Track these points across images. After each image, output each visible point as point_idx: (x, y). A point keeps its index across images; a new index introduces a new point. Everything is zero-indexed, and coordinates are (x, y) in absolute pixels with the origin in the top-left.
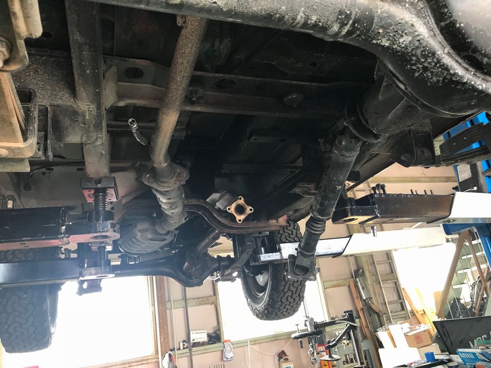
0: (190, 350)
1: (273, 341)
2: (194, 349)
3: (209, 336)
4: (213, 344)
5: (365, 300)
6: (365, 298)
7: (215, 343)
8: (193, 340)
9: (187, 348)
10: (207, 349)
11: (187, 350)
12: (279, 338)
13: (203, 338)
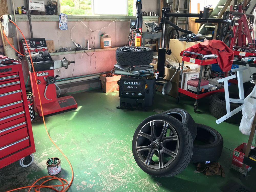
0: (28, 16)
1: (99, 21)
2: (32, 16)
3: (46, 7)
4: (50, 15)
5: (167, 4)
6: (168, 3)
7: (52, 14)
8: (31, 8)
9: (26, 14)
10: (44, 18)
11: (26, 16)
12: (104, 20)
13: (41, 7)
